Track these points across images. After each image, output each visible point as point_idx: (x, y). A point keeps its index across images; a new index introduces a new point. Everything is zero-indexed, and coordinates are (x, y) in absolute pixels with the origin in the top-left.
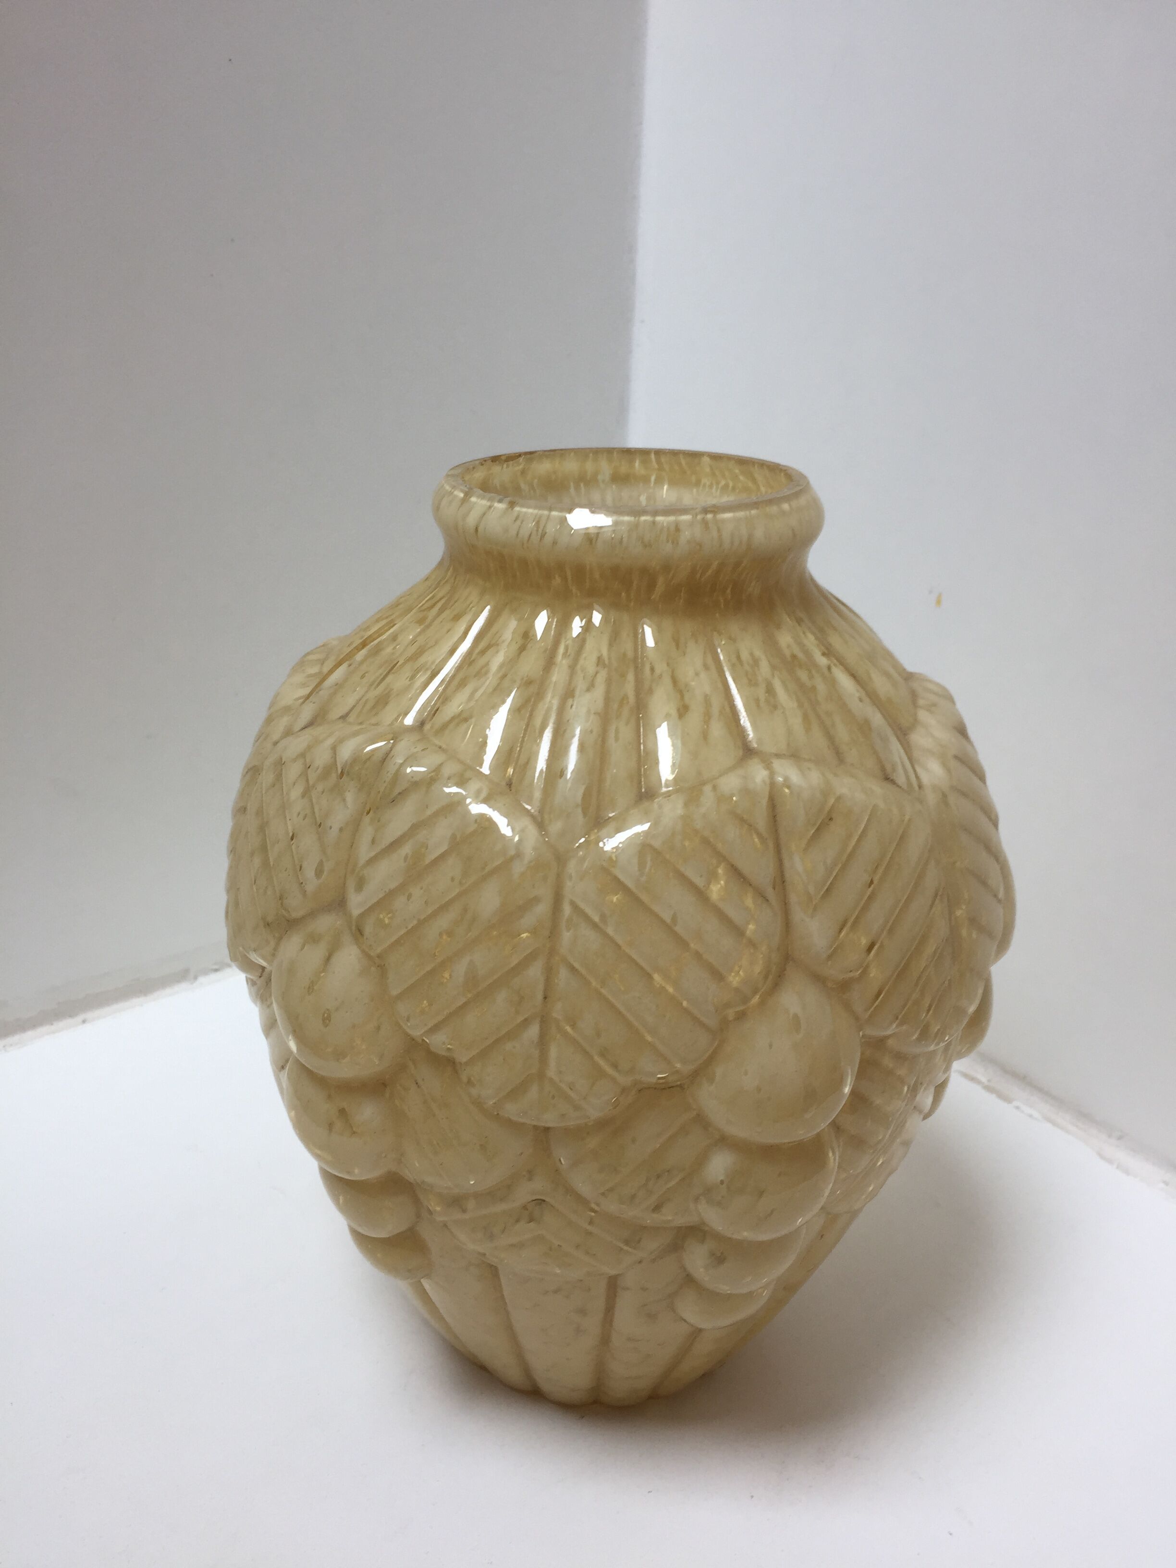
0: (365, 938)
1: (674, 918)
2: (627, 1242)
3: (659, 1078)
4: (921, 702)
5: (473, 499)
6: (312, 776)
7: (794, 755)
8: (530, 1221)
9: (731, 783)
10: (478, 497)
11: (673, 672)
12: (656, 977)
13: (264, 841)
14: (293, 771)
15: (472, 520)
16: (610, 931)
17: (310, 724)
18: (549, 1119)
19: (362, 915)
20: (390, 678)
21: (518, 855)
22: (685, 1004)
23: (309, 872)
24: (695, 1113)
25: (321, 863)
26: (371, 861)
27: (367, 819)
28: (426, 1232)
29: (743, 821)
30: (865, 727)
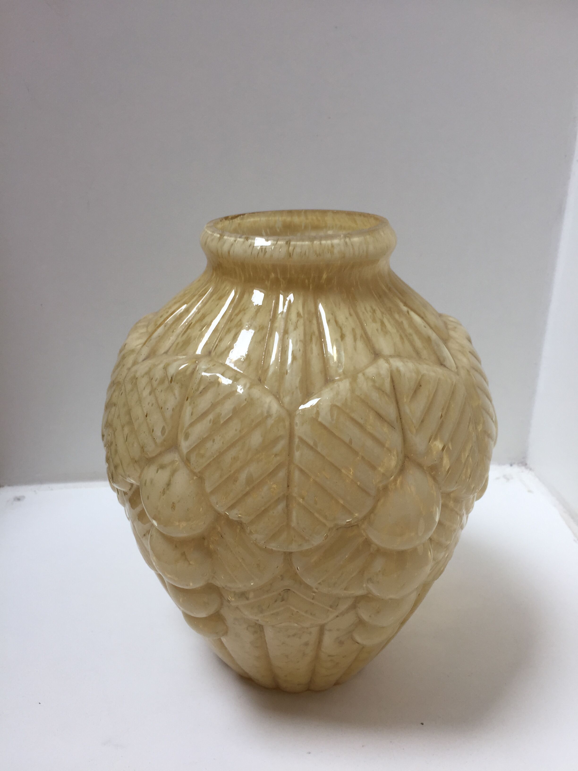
0: (191, 464)
1: (351, 441)
2: (331, 607)
3: (348, 522)
4: (450, 327)
5: (225, 237)
6: (155, 384)
7: (398, 355)
8: (282, 601)
9: (371, 371)
10: (228, 236)
11: (335, 318)
12: (343, 471)
13: (131, 418)
14: (143, 382)
15: (226, 248)
16: (319, 449)
17: (147, 358)
18: (294, 548)
19: (189, 453)
20: (189, 331)
21: (269, 415)
22: (359, 483)
23: (158, 433)
24: (364, 538)
25: (163, 428)
26: (192, 425)
27: (187, 403)
28: (225, 612)
29: (380, 390)
30: (428, 340)
